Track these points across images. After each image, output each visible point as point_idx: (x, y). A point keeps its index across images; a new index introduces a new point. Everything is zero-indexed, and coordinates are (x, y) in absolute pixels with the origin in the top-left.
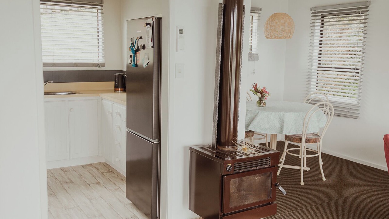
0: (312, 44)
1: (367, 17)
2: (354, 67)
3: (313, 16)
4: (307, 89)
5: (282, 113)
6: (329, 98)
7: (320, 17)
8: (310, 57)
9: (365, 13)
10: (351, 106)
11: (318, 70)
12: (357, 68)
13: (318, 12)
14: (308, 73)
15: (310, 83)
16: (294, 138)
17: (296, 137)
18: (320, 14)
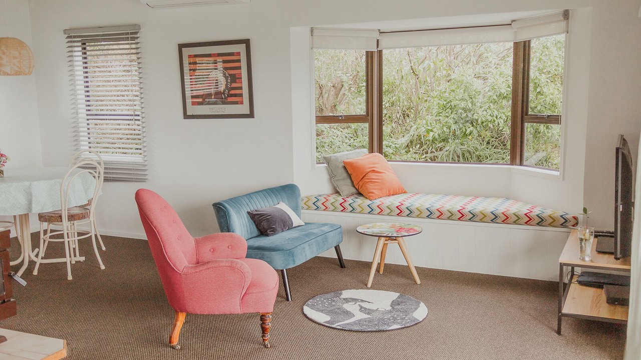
0: (73, 82)
1: (138, 46)
2: (132, 113)
3: (68, 42)
4: (76, 147)
5: (27, 184)
6: (103, 157)
7: (80, 44)
8: (73, 101)
9: (136, 41)
10: (137, 166)
11: (88, 120)
12: (136, 114)
13: (75, 37)
14: (74, 125)
15: (78, 138)
16: (52, 216)
17: (54, 215)
18: (80, 39)
